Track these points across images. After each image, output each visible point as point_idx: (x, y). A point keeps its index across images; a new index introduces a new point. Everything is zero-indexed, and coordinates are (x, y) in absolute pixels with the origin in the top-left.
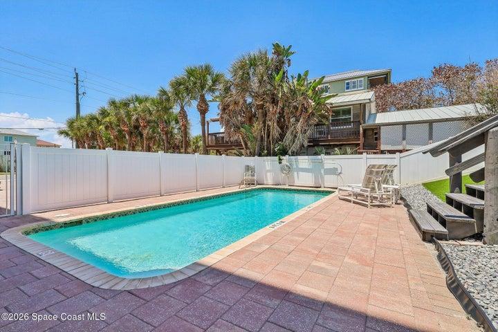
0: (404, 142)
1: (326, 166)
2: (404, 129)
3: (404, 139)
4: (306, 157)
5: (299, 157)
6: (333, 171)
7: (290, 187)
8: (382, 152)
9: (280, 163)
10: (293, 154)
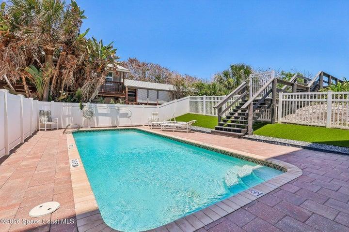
0: (148, 99)
1: (121, 112)
2: (148, 92)
3: (148, 97)
4: (106, 105)
5: (98, 104)
6: (125, 115)
7: (91, 129)
8: (138, 104)
9: (81, 109)
10: (93, 102)
